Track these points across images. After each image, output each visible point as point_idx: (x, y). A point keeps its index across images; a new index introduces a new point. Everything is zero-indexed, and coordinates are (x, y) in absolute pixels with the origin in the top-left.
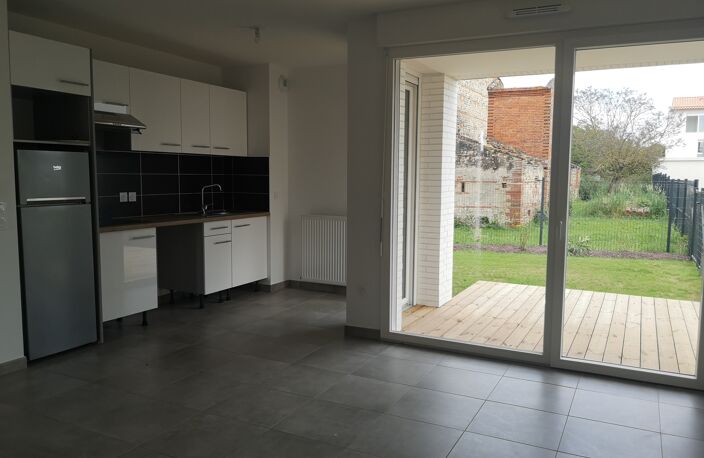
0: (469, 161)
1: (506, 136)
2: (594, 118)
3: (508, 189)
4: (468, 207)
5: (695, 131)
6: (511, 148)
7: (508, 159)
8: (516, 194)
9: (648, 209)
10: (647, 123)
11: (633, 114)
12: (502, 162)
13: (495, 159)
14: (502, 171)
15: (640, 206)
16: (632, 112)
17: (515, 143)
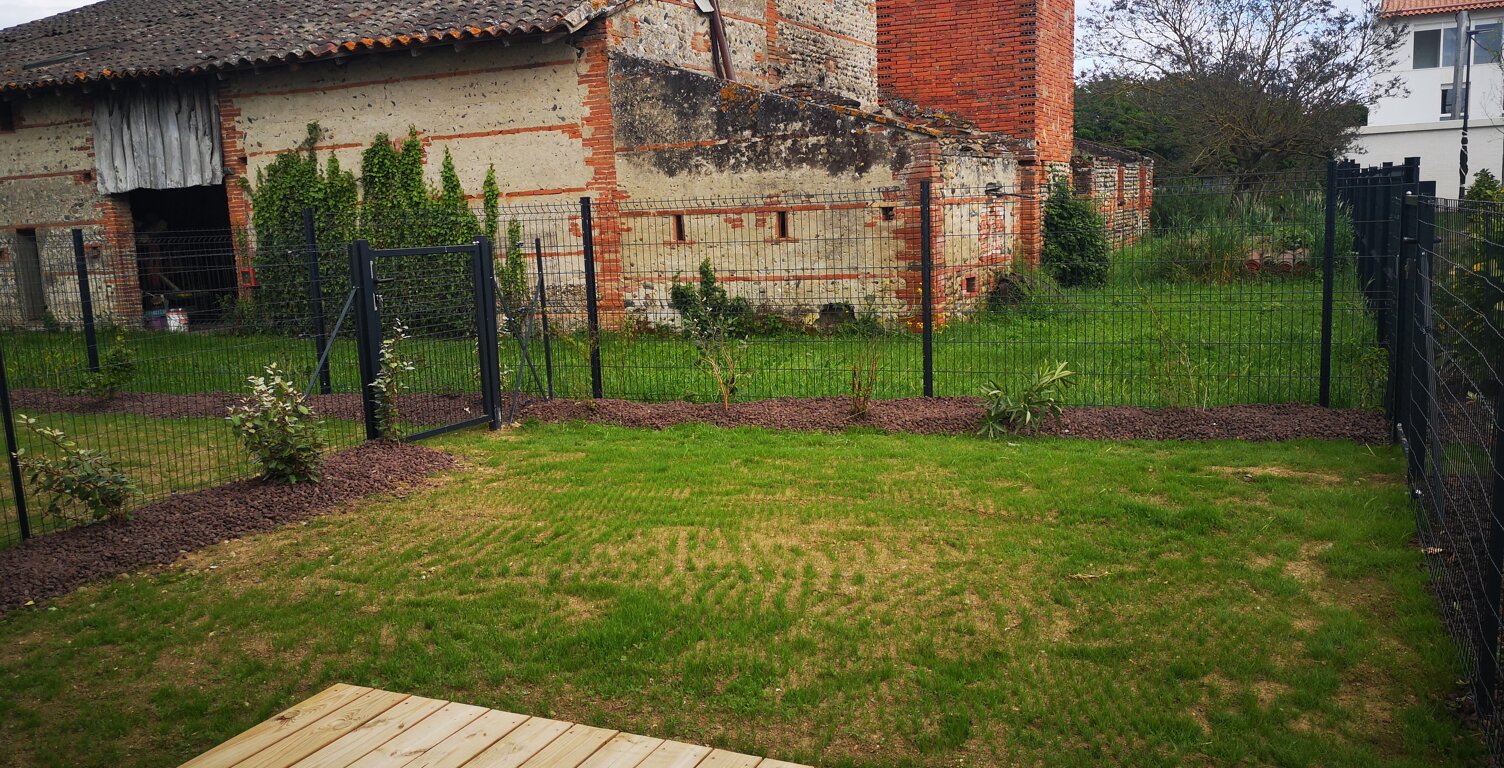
0: (793, 150)
1: (926, 82)
2: (1189, 39)
3: (899, 223)
4: (798, 279)
5: (1435, 64)
6: (940, 114)
7: (894, 138)
8: (922, 237)
9: (1303, 254)
10: (1315, 43)
11: (1281, 25)
12: (879, 147)
13: (860, 139)
14: (880, 175)
15: (1285, 246)
16: (1278, 18)
17: (947, 100)
